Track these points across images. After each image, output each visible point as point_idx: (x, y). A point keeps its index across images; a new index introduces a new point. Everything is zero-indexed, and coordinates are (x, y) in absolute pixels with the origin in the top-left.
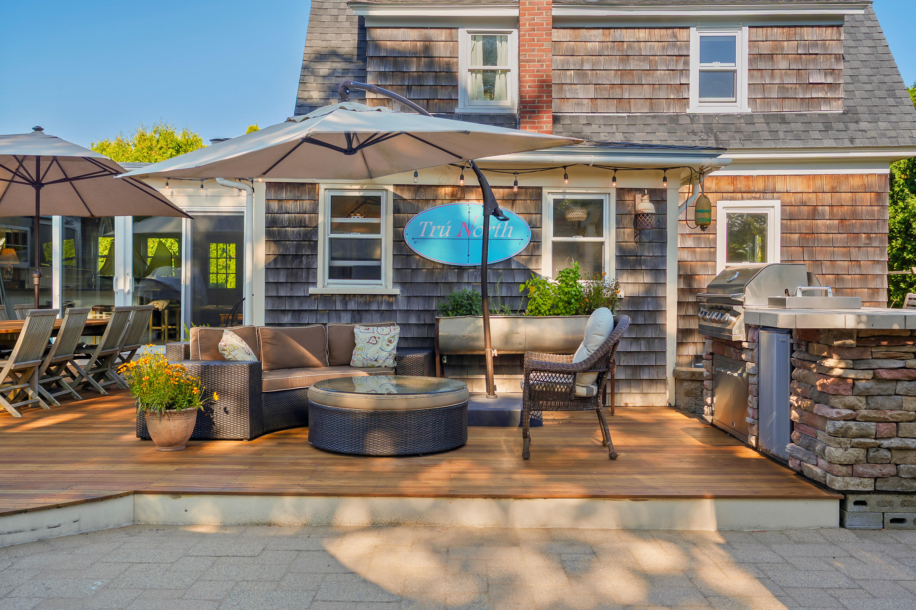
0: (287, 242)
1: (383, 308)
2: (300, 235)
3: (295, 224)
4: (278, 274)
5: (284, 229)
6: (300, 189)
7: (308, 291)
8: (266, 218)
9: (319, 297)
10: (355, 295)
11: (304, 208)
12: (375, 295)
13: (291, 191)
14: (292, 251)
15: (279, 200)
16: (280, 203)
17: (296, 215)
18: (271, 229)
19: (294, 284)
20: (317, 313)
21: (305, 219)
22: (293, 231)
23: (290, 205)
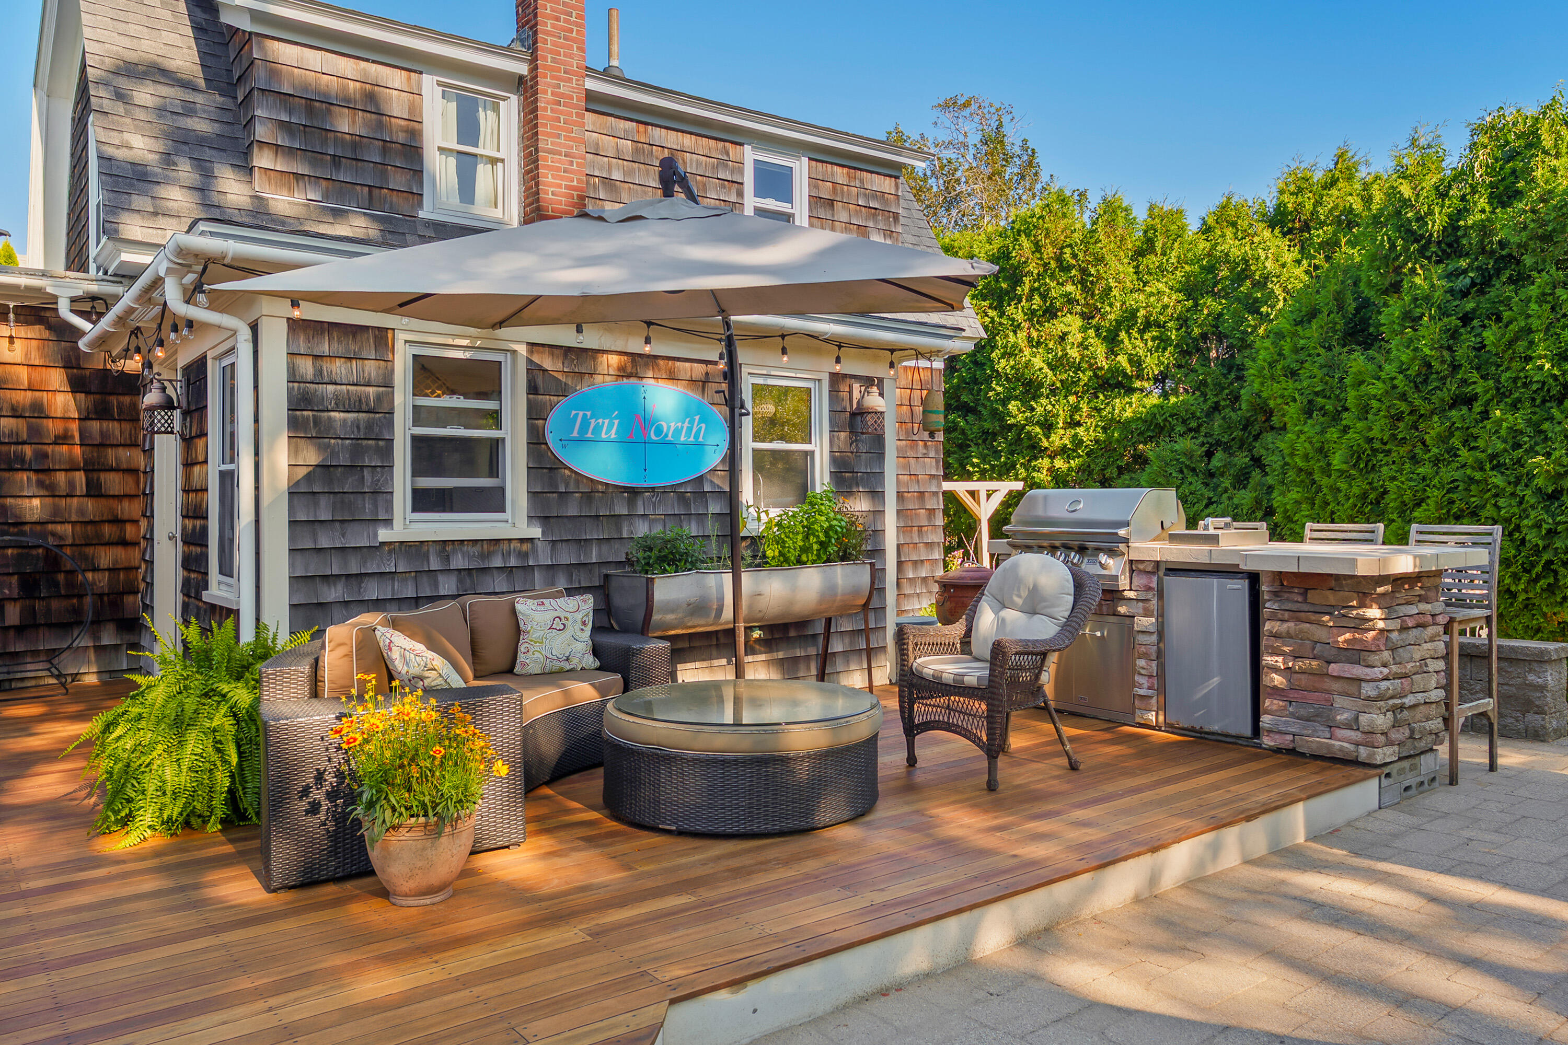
0: (332, 441)
1: (513, 562)
2: (358, 427)
3: (349, 405)
4: (316, 505)
5: (325, 414)
6: (358, 338)
7: (376, 535)
8: (290, 391)
9: (397, 548)
10: (463, 541)
11: (366, 375)
12: (497, 541)
13: (339, 342)
14: (344, 459)
15: (316, 357)
16: (319, 362)
17: (349, 387)
18: (298, 413)
19: (346, 524)
20: (393, 579)
21: (368, 397)
22: (345, 420)
23: (338, 368)
